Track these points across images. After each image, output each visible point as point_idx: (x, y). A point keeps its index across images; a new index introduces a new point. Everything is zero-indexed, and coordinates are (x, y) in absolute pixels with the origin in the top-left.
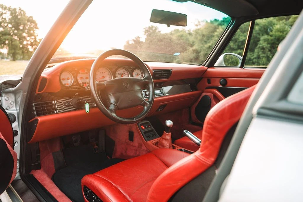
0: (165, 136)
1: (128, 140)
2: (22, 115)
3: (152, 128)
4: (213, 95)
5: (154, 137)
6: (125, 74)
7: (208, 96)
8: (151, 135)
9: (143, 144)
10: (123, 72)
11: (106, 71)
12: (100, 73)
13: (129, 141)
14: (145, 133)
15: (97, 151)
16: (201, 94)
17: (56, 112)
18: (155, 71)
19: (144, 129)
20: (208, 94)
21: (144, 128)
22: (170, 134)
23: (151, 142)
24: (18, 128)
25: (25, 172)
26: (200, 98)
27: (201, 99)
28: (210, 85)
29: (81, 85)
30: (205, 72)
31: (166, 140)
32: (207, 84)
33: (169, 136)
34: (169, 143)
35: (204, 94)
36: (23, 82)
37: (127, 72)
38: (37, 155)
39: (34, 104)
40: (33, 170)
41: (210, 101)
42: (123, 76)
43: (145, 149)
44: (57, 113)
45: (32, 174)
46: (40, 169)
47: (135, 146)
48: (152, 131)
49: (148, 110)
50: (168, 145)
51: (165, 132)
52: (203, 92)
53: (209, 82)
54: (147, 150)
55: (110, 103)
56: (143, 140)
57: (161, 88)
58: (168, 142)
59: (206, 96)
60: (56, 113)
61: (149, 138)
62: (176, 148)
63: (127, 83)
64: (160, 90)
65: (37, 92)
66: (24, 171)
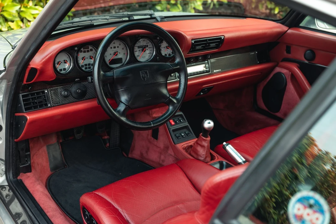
0: (202, 142)
1: (151, 137)
2: (6, 107)
3: (187, 124)
4: (290, 73)
5: (187, 137)
6: (149, 46)
7: (283, 74)
8: (183, 134)
9: (170, 146)
10: (145, 44)
11: (120, 44)
12: (111, 48)
13: (153, 139)
14: (174, 131)
15: (108, 145)
16: (273, 69)
17: (49, 105)
18: (195, 42)
19: (174, 125)
20: (284, 71)
21: (173, 123)
22: (209, 139)
23: (181, 146)
24: (2, 122)
25: (13, 177)
26: (272, 75)
27: (272, 77)
28: (290, 56)
29: (83, 69)
30: (283, 35)
31: (202, 146)
32: (285, 53)
33: (207, 142)
34: (206, 151)
35: (278, 70)
36: (7, 72)
37: (152, 44)
38: (27, 154)
39: (21, 95)
40: (22, 173)
41: (285, 82)
42: (145, 50)
43: (173, 154)
44: (51, 107)
45: (21, 180)
46: (31, 172)
47: (160, 148)
48: (186, 127)
49: (174, 111)
50: (203, 153)
51: (202, 135)
52: (277, 65)
53: (288, 51)
54: (175, 156)
55: (119, 101)
56: (170, 141)
57: (206, 62)
58: (204, 151)
59: (279, 74)
60: (49, 107)
61: (180, 138)
62: (215, 159)
63: (146, 73)
64: (204, 65)
65: (25, 82)
66: (11, 176)
